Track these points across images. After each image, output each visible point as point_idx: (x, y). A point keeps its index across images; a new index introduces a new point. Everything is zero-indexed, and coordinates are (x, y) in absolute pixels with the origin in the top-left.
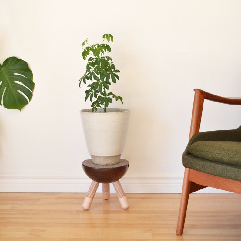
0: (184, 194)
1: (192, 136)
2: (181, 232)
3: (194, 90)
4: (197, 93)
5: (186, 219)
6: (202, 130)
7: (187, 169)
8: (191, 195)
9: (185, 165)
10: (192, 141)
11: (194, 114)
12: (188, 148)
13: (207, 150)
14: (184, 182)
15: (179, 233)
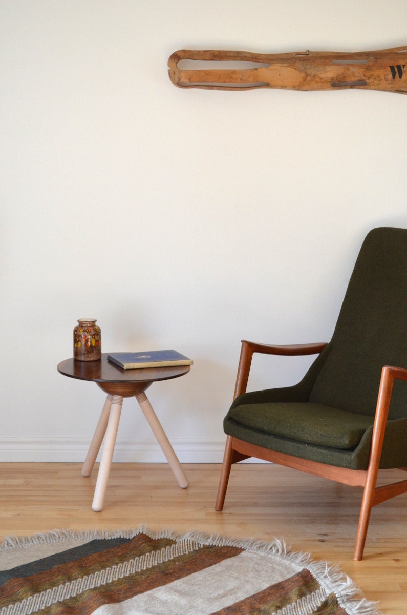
0: (225, 464)
1: (236, 397)
2: (221, 507)
3: (242, 341)
4: (244, 346)
5: (226, 496)
6: (249, 389)
7: (230, 436)
8: (233, 466)
9: (227, 430)
10: (236, 404)
11: (240, 372)
12: (230, 412)
13: (250, 417)
14: (226, 449)
15: (217, 509)
